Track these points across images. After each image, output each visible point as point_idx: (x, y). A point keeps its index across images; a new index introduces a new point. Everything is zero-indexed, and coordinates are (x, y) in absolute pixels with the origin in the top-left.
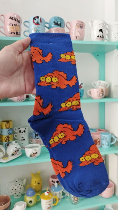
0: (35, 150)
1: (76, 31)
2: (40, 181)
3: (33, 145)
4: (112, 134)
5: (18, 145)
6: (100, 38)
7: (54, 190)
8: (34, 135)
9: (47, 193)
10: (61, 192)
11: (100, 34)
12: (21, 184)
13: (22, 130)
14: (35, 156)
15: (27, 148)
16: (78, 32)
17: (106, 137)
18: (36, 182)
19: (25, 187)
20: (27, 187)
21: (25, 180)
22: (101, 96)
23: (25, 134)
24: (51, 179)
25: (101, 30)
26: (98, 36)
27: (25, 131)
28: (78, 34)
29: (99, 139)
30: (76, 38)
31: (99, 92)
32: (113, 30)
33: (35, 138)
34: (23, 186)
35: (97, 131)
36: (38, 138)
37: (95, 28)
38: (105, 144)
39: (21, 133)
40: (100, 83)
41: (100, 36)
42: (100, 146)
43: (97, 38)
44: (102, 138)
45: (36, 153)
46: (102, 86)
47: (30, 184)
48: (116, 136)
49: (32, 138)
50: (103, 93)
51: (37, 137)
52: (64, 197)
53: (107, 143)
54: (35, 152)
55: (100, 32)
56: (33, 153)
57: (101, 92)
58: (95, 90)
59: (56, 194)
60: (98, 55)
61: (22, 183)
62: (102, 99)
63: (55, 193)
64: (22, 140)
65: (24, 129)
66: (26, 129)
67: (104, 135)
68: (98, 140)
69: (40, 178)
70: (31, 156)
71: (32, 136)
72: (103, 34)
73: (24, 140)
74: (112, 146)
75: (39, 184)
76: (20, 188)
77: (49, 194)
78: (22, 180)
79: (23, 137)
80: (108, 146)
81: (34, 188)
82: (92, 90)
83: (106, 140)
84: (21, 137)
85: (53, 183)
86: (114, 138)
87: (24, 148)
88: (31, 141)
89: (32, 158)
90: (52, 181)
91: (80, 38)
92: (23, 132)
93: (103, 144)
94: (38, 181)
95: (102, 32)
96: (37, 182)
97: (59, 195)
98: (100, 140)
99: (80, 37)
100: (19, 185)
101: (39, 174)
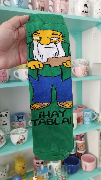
0: (23, 136)
1: (61, 4)
2: (24, 165)
3: (17, 130)
4: (93, 111)
5: (1, 132)
6: (85, 13)
7: (40, 172)
8: (17, 118)
9: (36, 177)
10: (48, 173)
11: (85, 9)
12: (4, 171)
13: (3, 114)
14: (23, 143)
15: (12, 134)
16: (63, 5)
17: (89, 114)
18: (20, 166)
19: (8, 173)
20: (11, 172)
21: (8, 166)
22: (85, 74)
23: (6, 118)
24: (35, 161)
25: (86, 5)
26: (83, 11)
27: (6, 115)
28: (63, 8)
29: (81, 116)
30: (62, 11)
31: (84, 70)
32: (94, 7)
33: (18, 121)
34: (7, 172)
35: (77, 108)
36: (21, 121)
37: (79, 3)
38: (87, 121)
39: (2, 118)
40: (80, 61)
41: (85, 11)
42: (82, 123)
43: (82, 14)
44: (85, 115)
45: (23, 140)
46: (82, 64)
47: (14, 169)
48: (96, 112)
49: (14, 121)
50: (87, 71)
51: (19, 120)
52: (50, 177)
53: (89, 120)
54: (22, 138)
55: (85, 7)
56: (20, 140)
57: (86, 70)
58: (79, 67)
59: (43, 177)
60: (75, 34)
61: (5, 169)
62: (85, 77)
63: (42, 175)
64: (3, 125)
65: (5, 113)
66: (7, 112)
67: (86, 112)
68: (81, 118)
69: (24, 162)
70: (18, 143)
71: (13, 119)
72: (88, 9)
73: (6, 124)
74: (93, 122)
75: (23, 168)
76: (4, 176)
77: (37, 179)
78: (5, 166)
79: (4, 122)
80: (90, 122)
81: (18, 173)
82: (76, 68)
83: (88, 117)
84: (3, 121)
85: (38, 165)
86: (95, 114)
87: (10, 135)
88: (13, 124)
89: (19, 145)
90: (37, 163)
91: (65, 12)
92: (4, 116)
93: (86, 121)
94: (22, 165)
95: (87, 7)
96: (22, 167)
97: (46, 177)
98: (83, 118)
99: (65, 10)
100: (3, 172)
101: (22, 157)
